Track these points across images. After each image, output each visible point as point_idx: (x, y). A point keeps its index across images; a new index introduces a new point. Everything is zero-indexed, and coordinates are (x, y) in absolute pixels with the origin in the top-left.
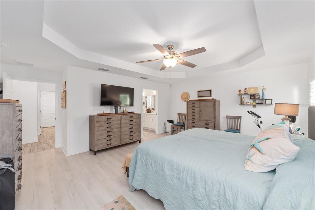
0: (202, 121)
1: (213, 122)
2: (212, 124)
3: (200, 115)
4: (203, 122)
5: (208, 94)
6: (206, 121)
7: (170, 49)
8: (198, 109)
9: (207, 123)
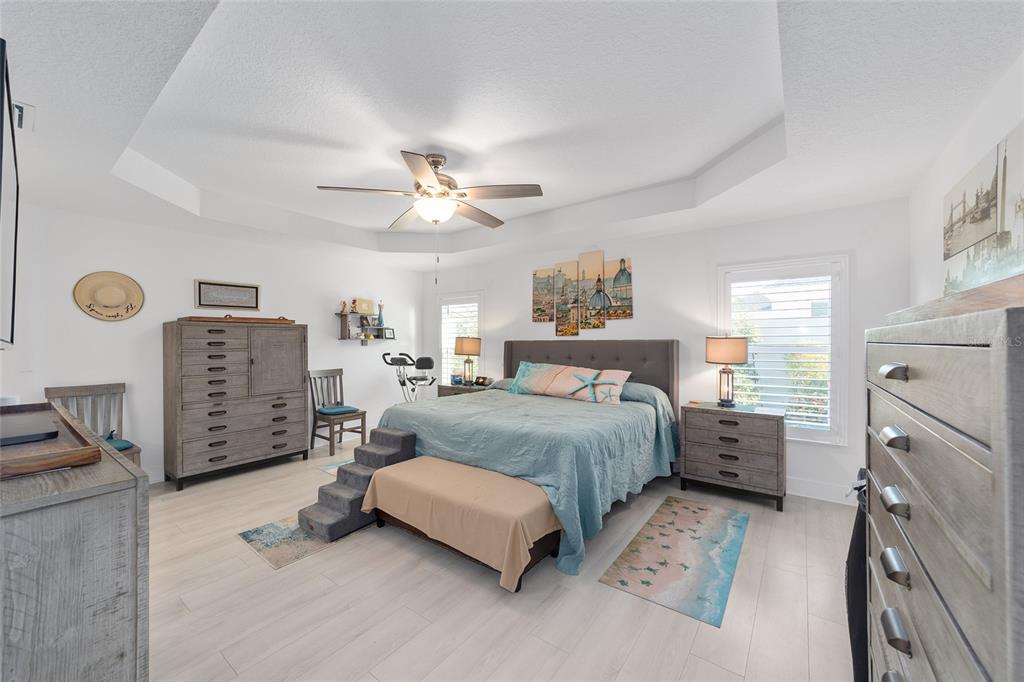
0: (258, 399)
1: (300, 395)
2: (297, 401)
3: (250, 379)
4: (265, 401)
5: (246, 298)
6: (275, 397)
7: (435, 164)
8: (243, 356)
9: (280, 402)
